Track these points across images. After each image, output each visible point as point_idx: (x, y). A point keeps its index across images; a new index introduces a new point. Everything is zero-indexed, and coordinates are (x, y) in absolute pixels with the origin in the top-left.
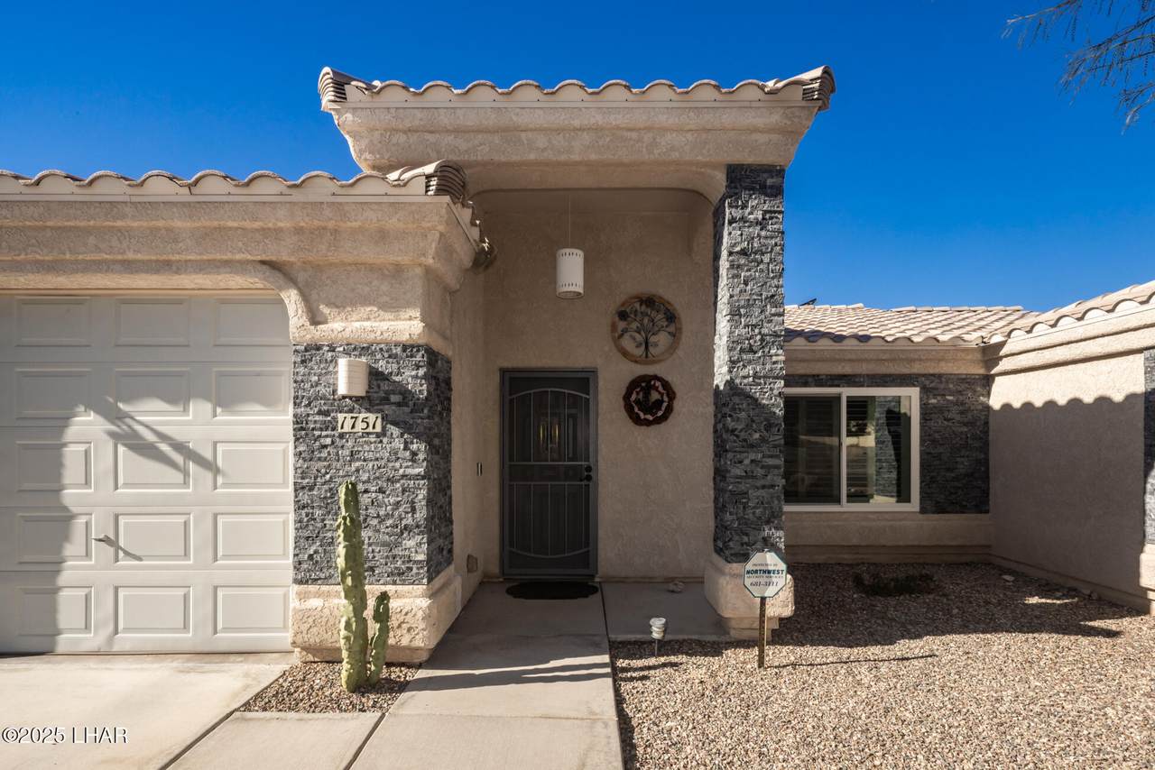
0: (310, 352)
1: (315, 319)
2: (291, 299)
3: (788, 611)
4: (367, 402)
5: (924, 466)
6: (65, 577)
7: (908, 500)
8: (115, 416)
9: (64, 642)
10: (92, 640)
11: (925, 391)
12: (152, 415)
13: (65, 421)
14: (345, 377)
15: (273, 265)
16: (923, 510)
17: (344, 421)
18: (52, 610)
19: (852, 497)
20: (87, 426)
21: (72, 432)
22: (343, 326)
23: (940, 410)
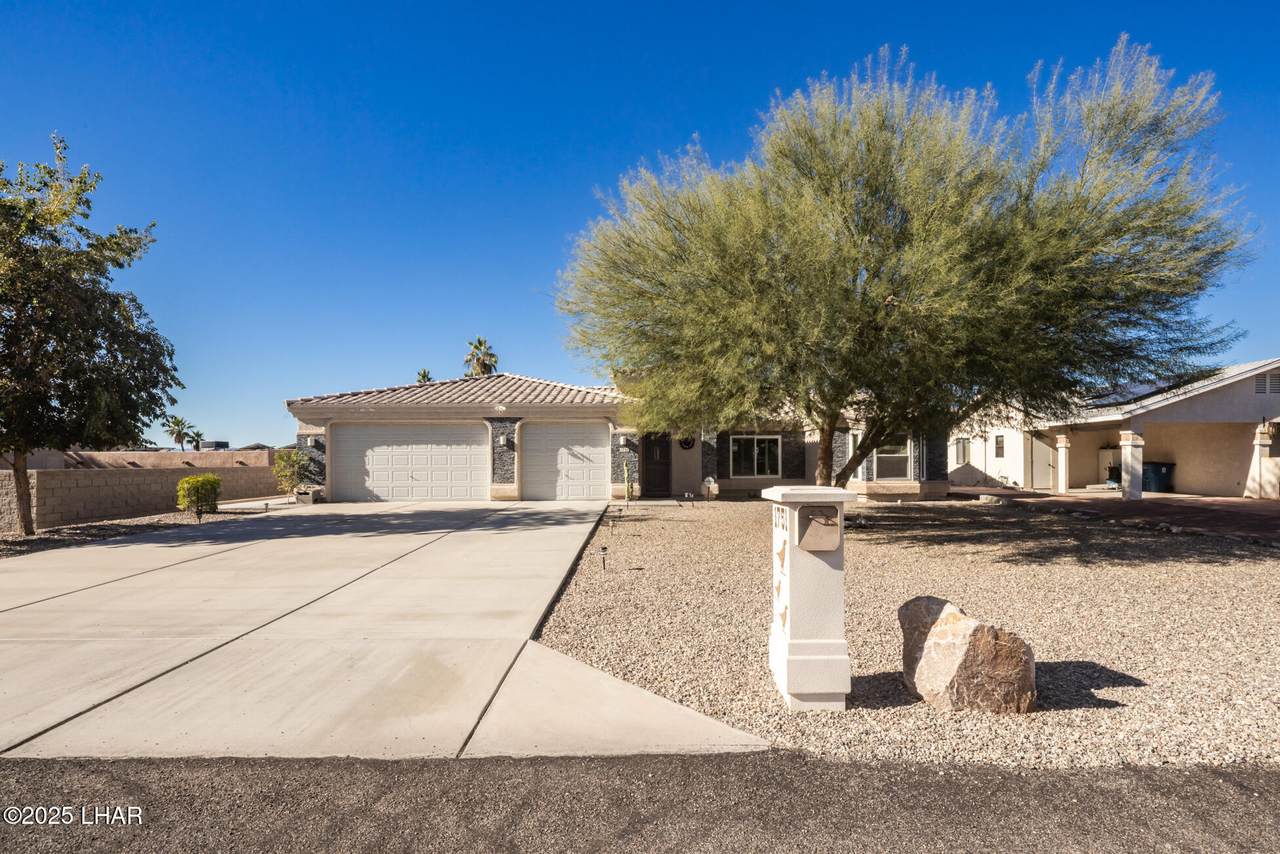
0: (614, 435)
1: (615, 429)
2: (611, 425)
3: (717, 493)
4: (625, 446)
5: (783, 462)
6: (558, 484)
7: (777, 473)
8: (568, 449)
9: (558, 498)
10: (563, 497)
11: (783, 437)
12: (578, 449)
13: (557, 450)
14: (622, 441)
15: (607, 418)
16: (783, 478)
17: (621, 450)
18: (555, 492)
19: (771, 473)
20: (563, 452)
21: (560, 452)
22: (620, 430)
23: (788, 443)
